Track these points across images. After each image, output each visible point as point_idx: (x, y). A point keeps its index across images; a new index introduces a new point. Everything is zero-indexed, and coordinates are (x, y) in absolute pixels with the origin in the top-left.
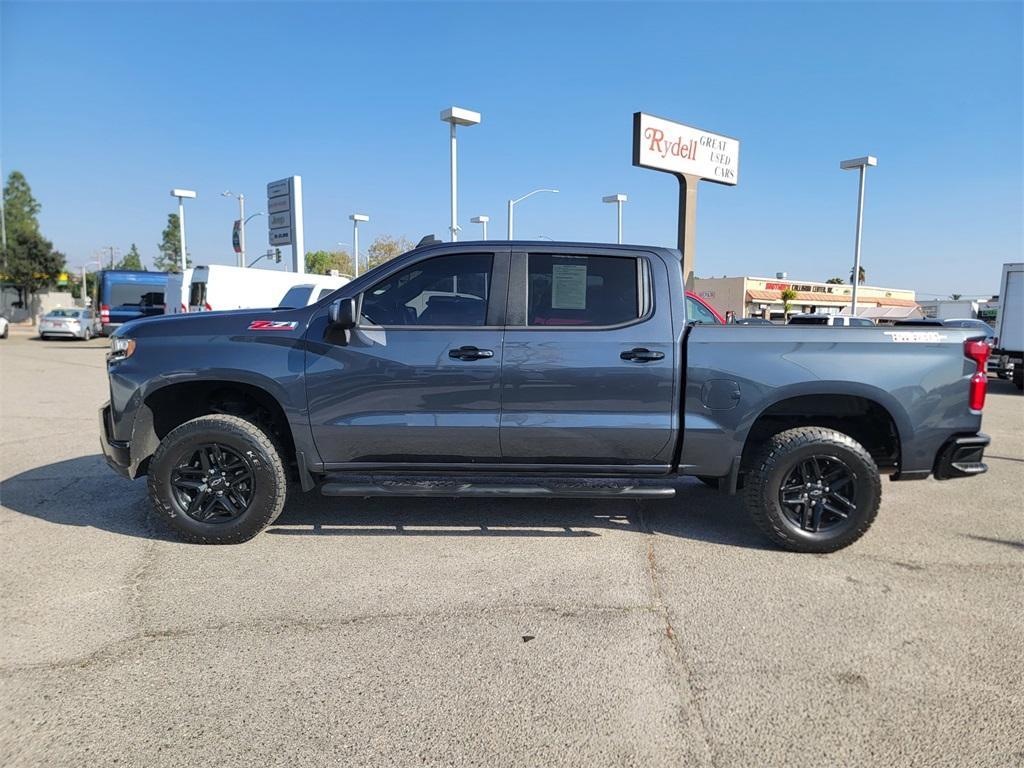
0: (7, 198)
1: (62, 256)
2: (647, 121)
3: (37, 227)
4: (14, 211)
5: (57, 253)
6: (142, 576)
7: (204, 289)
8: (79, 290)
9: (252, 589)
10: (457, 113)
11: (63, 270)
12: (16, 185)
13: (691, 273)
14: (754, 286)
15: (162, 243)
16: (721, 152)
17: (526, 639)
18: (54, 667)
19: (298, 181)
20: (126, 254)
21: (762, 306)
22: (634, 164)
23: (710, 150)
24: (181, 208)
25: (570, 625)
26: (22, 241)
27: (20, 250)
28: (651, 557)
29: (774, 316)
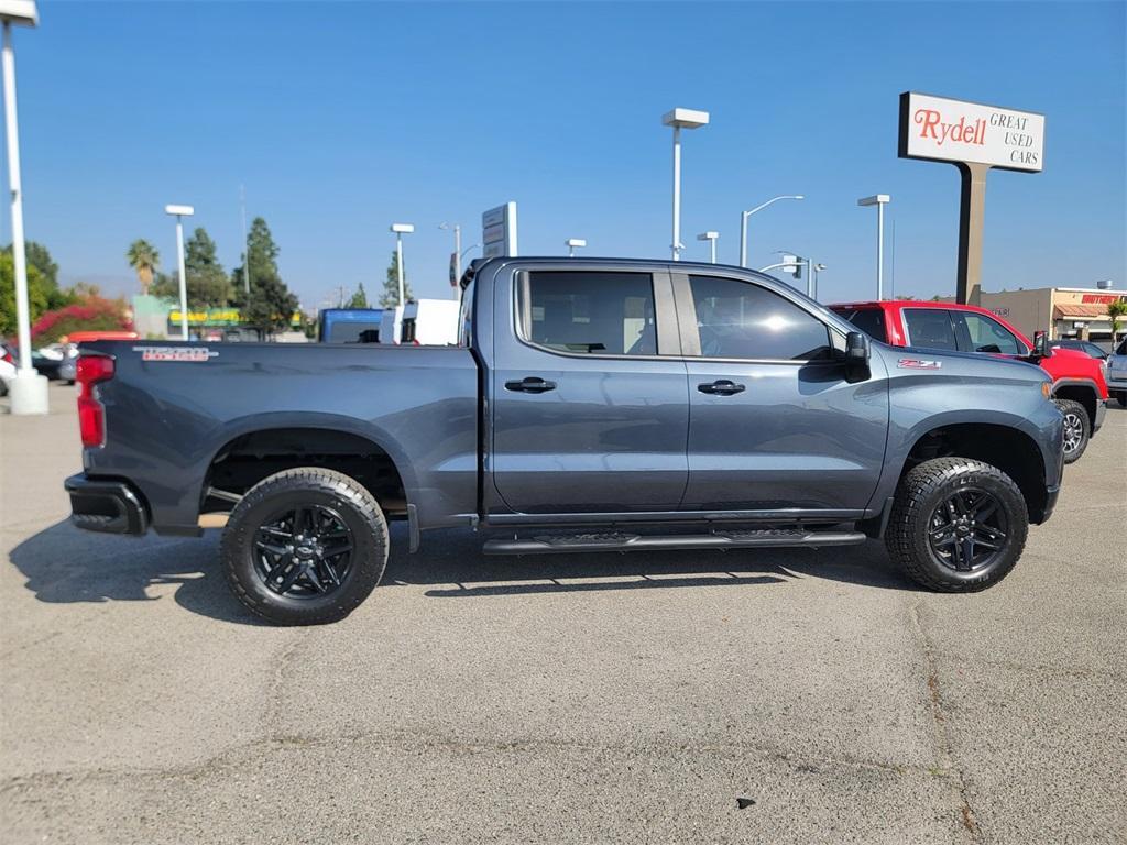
0: (252, 243)
1: (295, 297)
2: (916, 102)
3: (276, 270)
4: (257, 255)
5: (291, 295)
6: (290, 656)
7: (413, 325)
8: (313, 330)
9: (404, 685)
10: (682, 114)
11: (297, 311)
12: (259, 230)
13: (977, 287)
14: (1065, 298)
15: (386, 280)
16: (1020, 132)
17: (743, 804)
18: (164, 774)
19: (512, 207)
20: (354, 293)
21: (1077, 325)
22: (899, 156)
23: (1005, 129)
24: (400, 243)
25: (810, 787)
26: (261, 284)
27: (261, 291)
28: (933, 682)
29: (1094, 337)
